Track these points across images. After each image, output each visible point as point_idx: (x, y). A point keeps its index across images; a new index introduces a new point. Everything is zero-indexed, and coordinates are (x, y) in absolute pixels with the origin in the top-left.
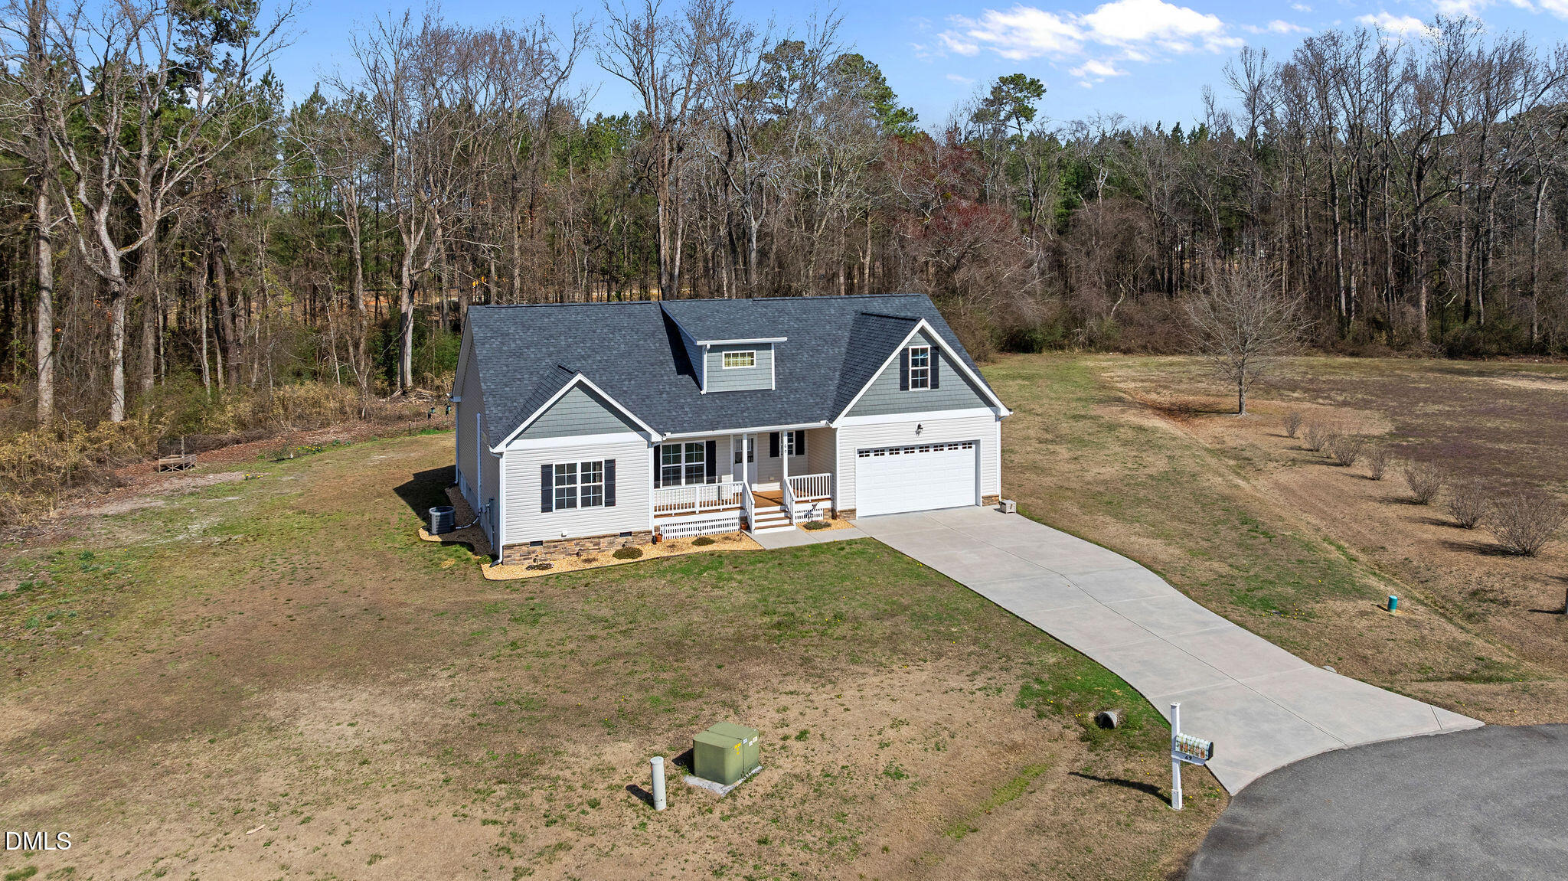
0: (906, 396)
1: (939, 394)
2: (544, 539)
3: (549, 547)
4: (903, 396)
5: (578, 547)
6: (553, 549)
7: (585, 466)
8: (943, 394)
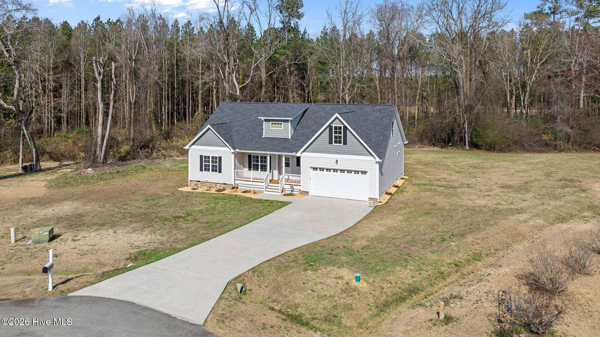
0: (332, 147)
1: (347, 147)
2: (201, 180)
3: (202, 183)
4: (329, 146)
5: (210, 185)
6: (203, 184)
7: (213, 157)
8: (349, 147)
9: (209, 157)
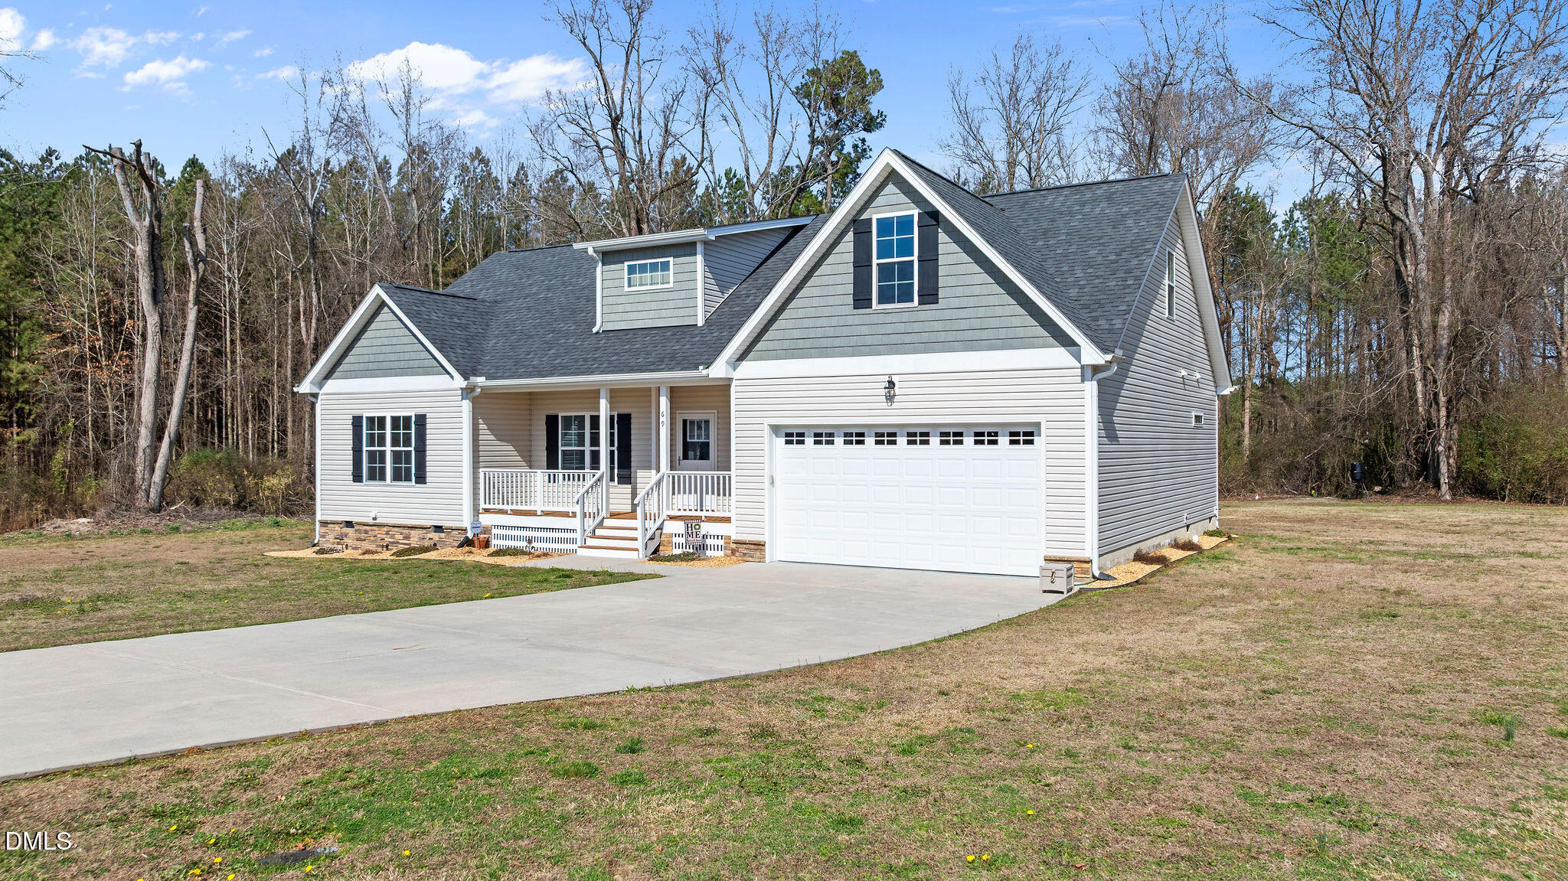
0: (867, 319)
1: (938, 315)
2: (356, 520)
3: (360, 531)
4: (857, 320)
6: (363, 536)
7: (395, 420)
8: (948, 314)
9: (382, 420)
